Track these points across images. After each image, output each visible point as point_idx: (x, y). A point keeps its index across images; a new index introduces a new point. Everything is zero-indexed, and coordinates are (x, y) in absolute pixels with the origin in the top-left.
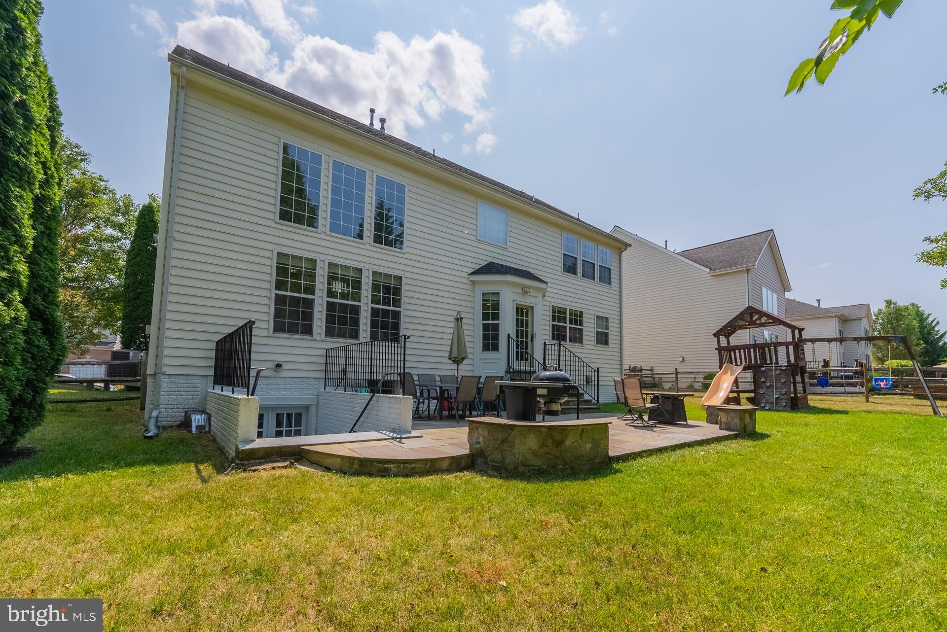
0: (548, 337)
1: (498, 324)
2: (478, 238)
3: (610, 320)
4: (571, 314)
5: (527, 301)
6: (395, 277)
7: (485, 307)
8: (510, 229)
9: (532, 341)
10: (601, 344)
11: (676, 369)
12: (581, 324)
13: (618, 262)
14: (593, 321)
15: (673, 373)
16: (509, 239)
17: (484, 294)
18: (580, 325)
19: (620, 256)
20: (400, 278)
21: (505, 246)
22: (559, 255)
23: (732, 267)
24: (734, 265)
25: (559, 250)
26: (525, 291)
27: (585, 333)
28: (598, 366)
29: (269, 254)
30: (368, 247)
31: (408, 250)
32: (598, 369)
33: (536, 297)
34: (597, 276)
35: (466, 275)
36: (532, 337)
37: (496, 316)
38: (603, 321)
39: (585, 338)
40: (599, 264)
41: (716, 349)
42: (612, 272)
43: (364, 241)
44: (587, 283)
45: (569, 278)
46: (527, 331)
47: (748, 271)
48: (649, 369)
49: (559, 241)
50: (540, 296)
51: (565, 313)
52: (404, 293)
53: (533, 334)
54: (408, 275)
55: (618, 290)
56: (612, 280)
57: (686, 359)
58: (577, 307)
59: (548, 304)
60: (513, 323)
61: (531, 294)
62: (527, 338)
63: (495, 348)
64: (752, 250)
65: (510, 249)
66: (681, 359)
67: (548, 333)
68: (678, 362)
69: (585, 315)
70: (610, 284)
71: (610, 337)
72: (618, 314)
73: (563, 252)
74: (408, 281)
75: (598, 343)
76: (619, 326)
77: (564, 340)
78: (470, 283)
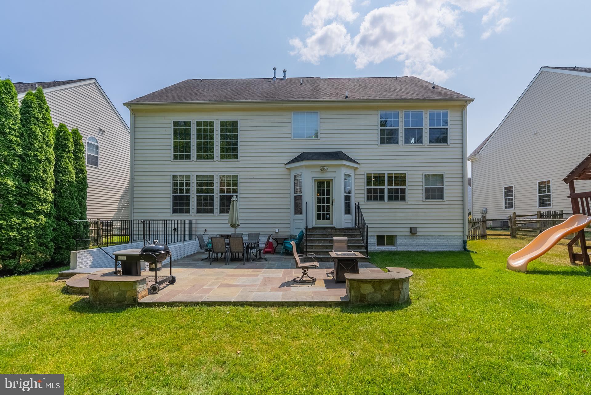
0: (362, 199)
1: (302, 195)
2: (292, 138)
3: (446, 176)
4: (390, 178)
6: (233, 176)
7: (295, 184)
8: (321, 124)
9: (332, 205)
10: (432, 198)
12: (403, 185)
14: (420, 180)
16: (320, 132)
17: (295, 176)
20: (236, 177)
21: (317, 138)
27: (408, 192)
29: (169, 177)
30: (214, 162)
31: (241, 158)
34: (426, 139)
35: (283, 165)
37: (301, 190)
38: (435, 177)
39: (408, 195)
40: (429, 128)
42: (450, 130)
45: (387, 148)
46: (328, 198)
49: (376, 120)
50: (340, 170)
51: (382, 178)
52: (239, 185)
54: (242, 173)
56: (449, 138)
58: (398, 171)
59: (363, 173)
61: (328, 170)
62: (328, 203)
69: (408, 176)
70: (446, 143)
73: (380, 128)
74: (241, 177)
75: (427, 198)
76: (459, 180)
77: (382, 199)
78: (286, 170)
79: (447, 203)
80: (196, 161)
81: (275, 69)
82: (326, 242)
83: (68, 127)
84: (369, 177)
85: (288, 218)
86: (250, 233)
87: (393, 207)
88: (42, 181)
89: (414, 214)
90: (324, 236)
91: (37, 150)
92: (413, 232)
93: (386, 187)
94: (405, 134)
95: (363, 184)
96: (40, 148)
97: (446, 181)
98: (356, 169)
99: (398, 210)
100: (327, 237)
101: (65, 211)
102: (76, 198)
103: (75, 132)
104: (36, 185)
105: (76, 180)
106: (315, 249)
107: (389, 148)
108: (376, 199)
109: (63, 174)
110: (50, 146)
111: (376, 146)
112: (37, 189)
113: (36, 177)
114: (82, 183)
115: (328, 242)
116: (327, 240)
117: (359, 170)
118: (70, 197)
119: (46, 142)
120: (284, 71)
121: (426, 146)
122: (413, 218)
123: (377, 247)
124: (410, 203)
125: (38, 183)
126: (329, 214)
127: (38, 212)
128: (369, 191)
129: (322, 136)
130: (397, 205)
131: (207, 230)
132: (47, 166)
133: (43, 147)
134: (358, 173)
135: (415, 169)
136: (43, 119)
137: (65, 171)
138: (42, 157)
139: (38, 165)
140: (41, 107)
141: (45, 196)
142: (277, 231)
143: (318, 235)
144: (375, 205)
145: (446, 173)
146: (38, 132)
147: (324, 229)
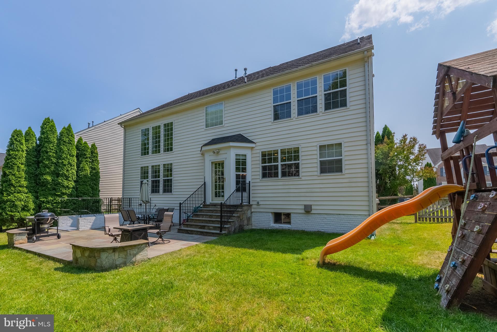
79: (347, 176)
80: (152, 156)
81: (236, 70)
82: (207, 217)
83: (89, 145)
84: (264, 155)
87: (287, 183)
88: (66, 176)
89: (308, 190)
90: (211, 212)
91: (64, 159)
92: (308, 210)
93: (279, 163)
94: (298, 106)
95: (258, 162)
96: (66, 158)
97: (345, 150)
98: (252, 148)
99: (292, 187)
100: (212, 213)
101: (81, 193)
102: (89, 185)
103: (93, 146)
104: (62, 179)
105: (90, 174)
106: (195, 222)
107: (283, 124)
108: (270, 176)
109: (81, 171)
110: (73, 156)
111: (270, 124)
112: (63, 181)
113: (62, 174)
114: (95, 176)
115: (208, 216)
116: (208, 215)
117: (255, 149)
118: (85, 185)
119: (70, 154)
120: (245, 69)
121: (321, 114)
122: (307, 195)
123: (274, 225)
124: (303, 178)
125: (63, 177)
126: (223, 192)
127: (63, 194)
128: (264, 168)
129: (226, 122)
130: (291, 182)
131: (156, 205)
132: (69, 167)
133: (67, 157)
134: (254, 152)
135: (309, 141)
136: (69, 141)
137: (83, 169)
138: (66, 162)
139: (64, 167)
140: (68, 135)
141: (67, 184)
143: (207, 211)
144: (270, 182)
145: (345, 141)
146: (65, 149)
147: (215, 205)
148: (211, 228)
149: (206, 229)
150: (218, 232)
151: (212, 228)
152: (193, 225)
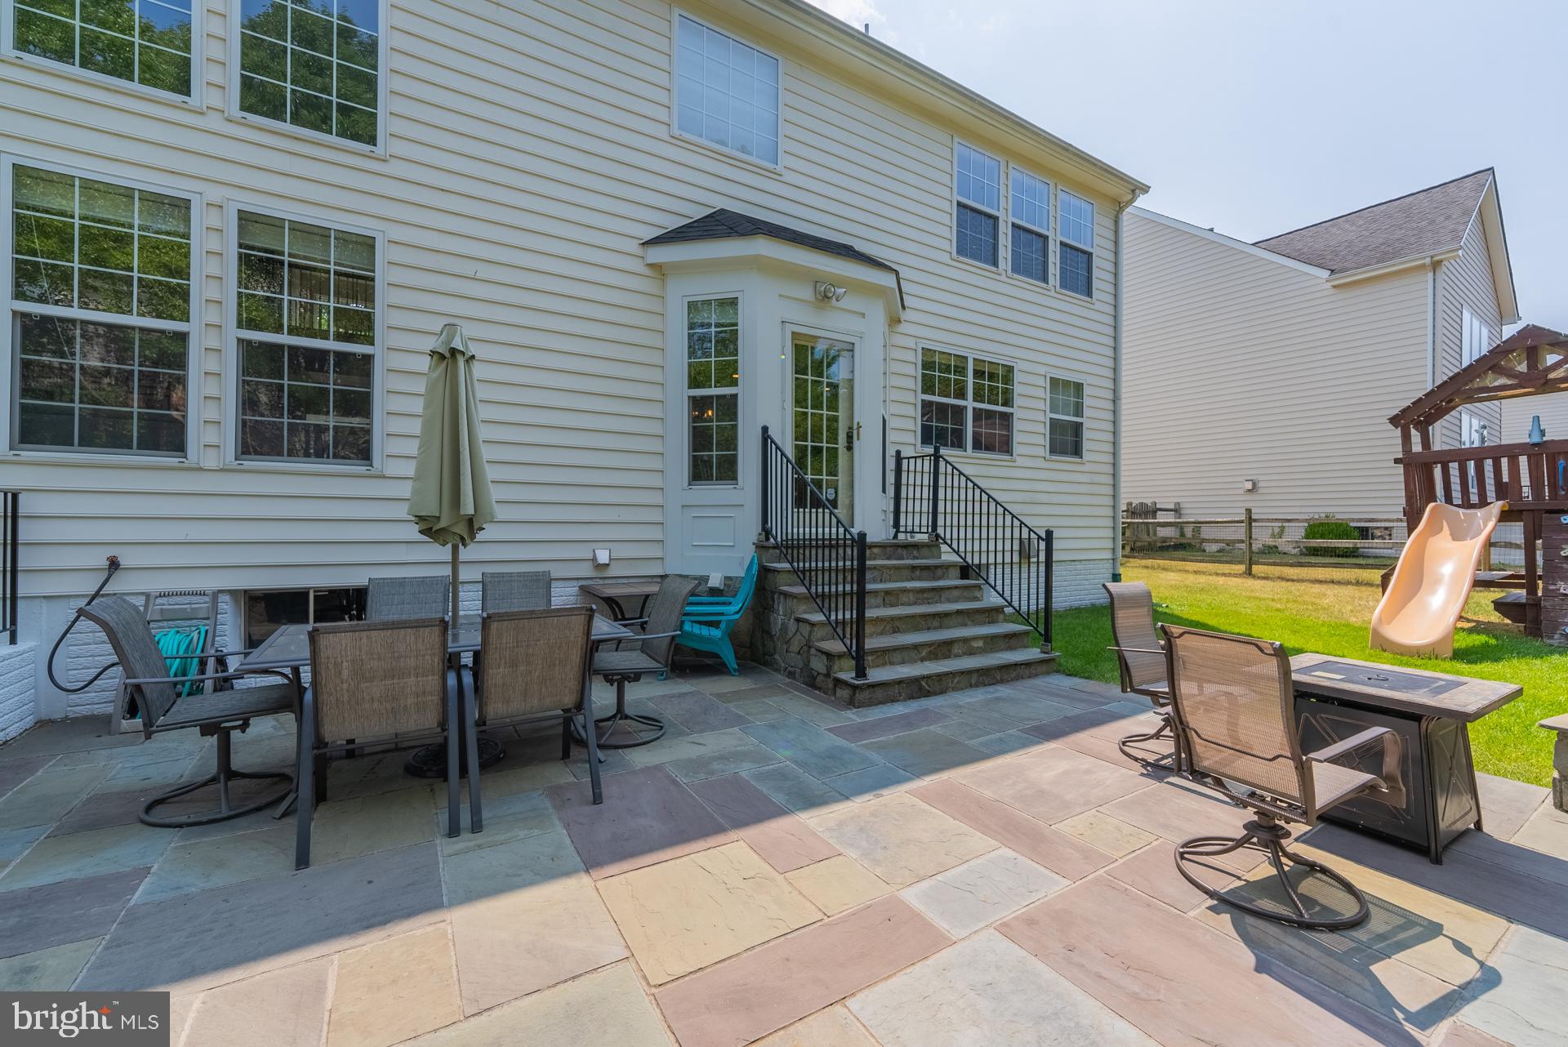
0: (910, 438)
1: (735, 396)
2: (676, 132)
3: (1087, 391)
4: (978, 374)
5: (831, 326)
6: (344, 238)
7: (696, 344)
8: (785, 113)
9: (850, 448)
10: (1063, 452)
11: (1249, 511)
12: (1007, 402)
13: (1111, 235)
14: (1040, 393)
15: (1242, 522)
16: (784, 145)
17: (693, 307)
18: (1005, 404)
19: (1117, 222)
20: (367, 245)
21: (771, 166)
22: (946, 206)
23: (1392, 259)
24: (1395, 254)
25: (946, 193)
26: (825, 294)
27: (1017, 425)
28: (1048, 523)
30: (214, 122)
31: (398, 148)
32: (1049, 534)
33: (863, 315)
34: (1054, 270)
35: (633, 247)
36: (850, 437)
37: (728, 373)
38: (1068, 391)
39: (1017, 437)
40: (1060, 238)
41: (1397, 461)
42: (1096, 262)
43: (193, 101)
44: (1025, 289)
45: (973, 273)
46: (833, 420)
47: (1436, 265)
48: (1172, 507)
49: (946, 166)
50: (877, 314)
51: (961, 370)
52: (383, 295)
53: (851, 428)
54: (396, 233)
55: (1110, 310)
56: (1096, 284)
57: (1260, 485)
58: (996, 353)
59: (911, 343)
60: (783, 392)
61: (841, 304)
62: (833, 438)
63: (728, 471)
64: (1442, 218)
65: (789, 177)
66: (1249, 486)
67: (910, 424)
68: (1242, 491)
69: (1018, 377)
70: (1090, 294)
71: (1086, 434)
72: (1110, 374)
73: (957, 198)
74: (398, 254)
75: (1053, 451)
76: (1110, 406)
77: (959, 443)
78: (647, 271)
79: (1087, 467)
84: (928, 362)
85: (656, 498)
86: (493, 575)
87: (985, 471)
93: (970, 404)
94: (1013, 242)
95: (910, 384)
97: (1088, 404)
107: (977, 275)
111: (946, 258)
117: (900, 329)
121: (1054, 293)
124: (1020, 462)
126: (834, 484)
128: (927, 410)
135: (1030, 355)
142: (603, 557)
145: (1089, 382)
148: (975, 644)
149: (957, 656)
150: (1033, 653)
151: (980, 644)
152: (896, 649)
